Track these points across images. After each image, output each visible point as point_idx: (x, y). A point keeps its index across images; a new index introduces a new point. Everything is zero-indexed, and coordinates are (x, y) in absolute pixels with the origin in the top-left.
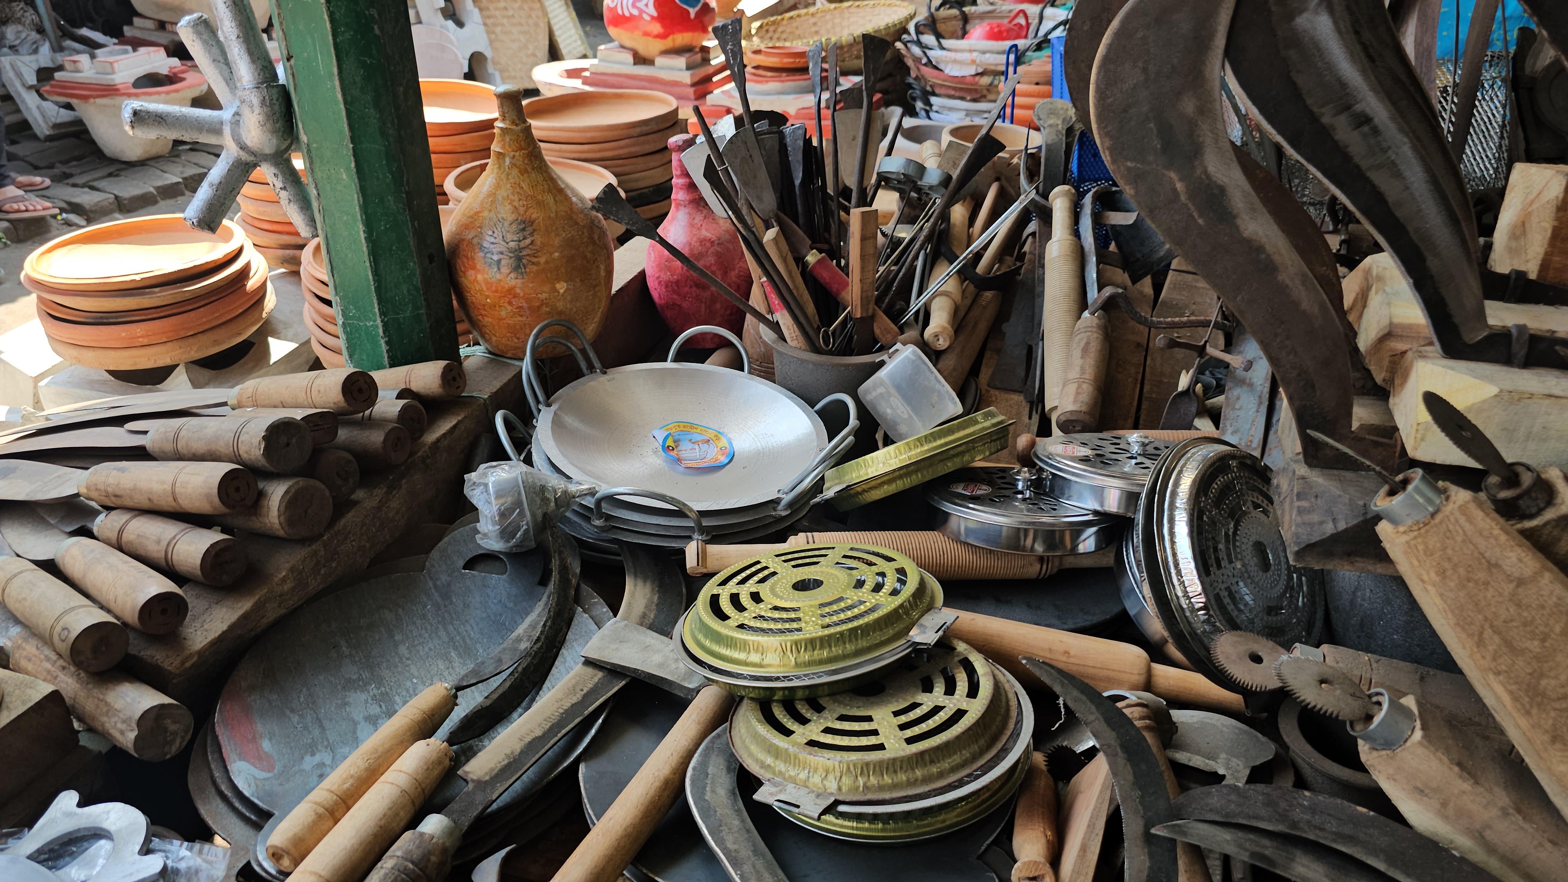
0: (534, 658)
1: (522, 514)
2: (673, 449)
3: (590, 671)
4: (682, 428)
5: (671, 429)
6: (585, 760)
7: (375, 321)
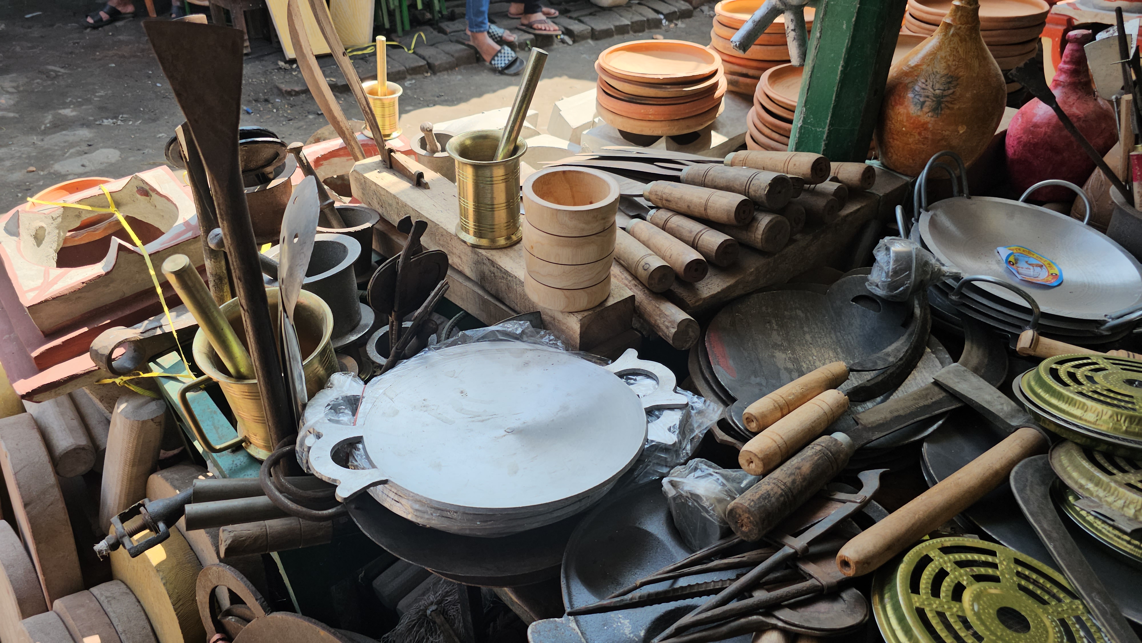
0: (898, 368)
1: (909, 276)
2: (1013, 264)
3: (936, 389)
4: (1021, 252)
5: (1013, 250)
6: (927, 442)
7: (823, 128)
